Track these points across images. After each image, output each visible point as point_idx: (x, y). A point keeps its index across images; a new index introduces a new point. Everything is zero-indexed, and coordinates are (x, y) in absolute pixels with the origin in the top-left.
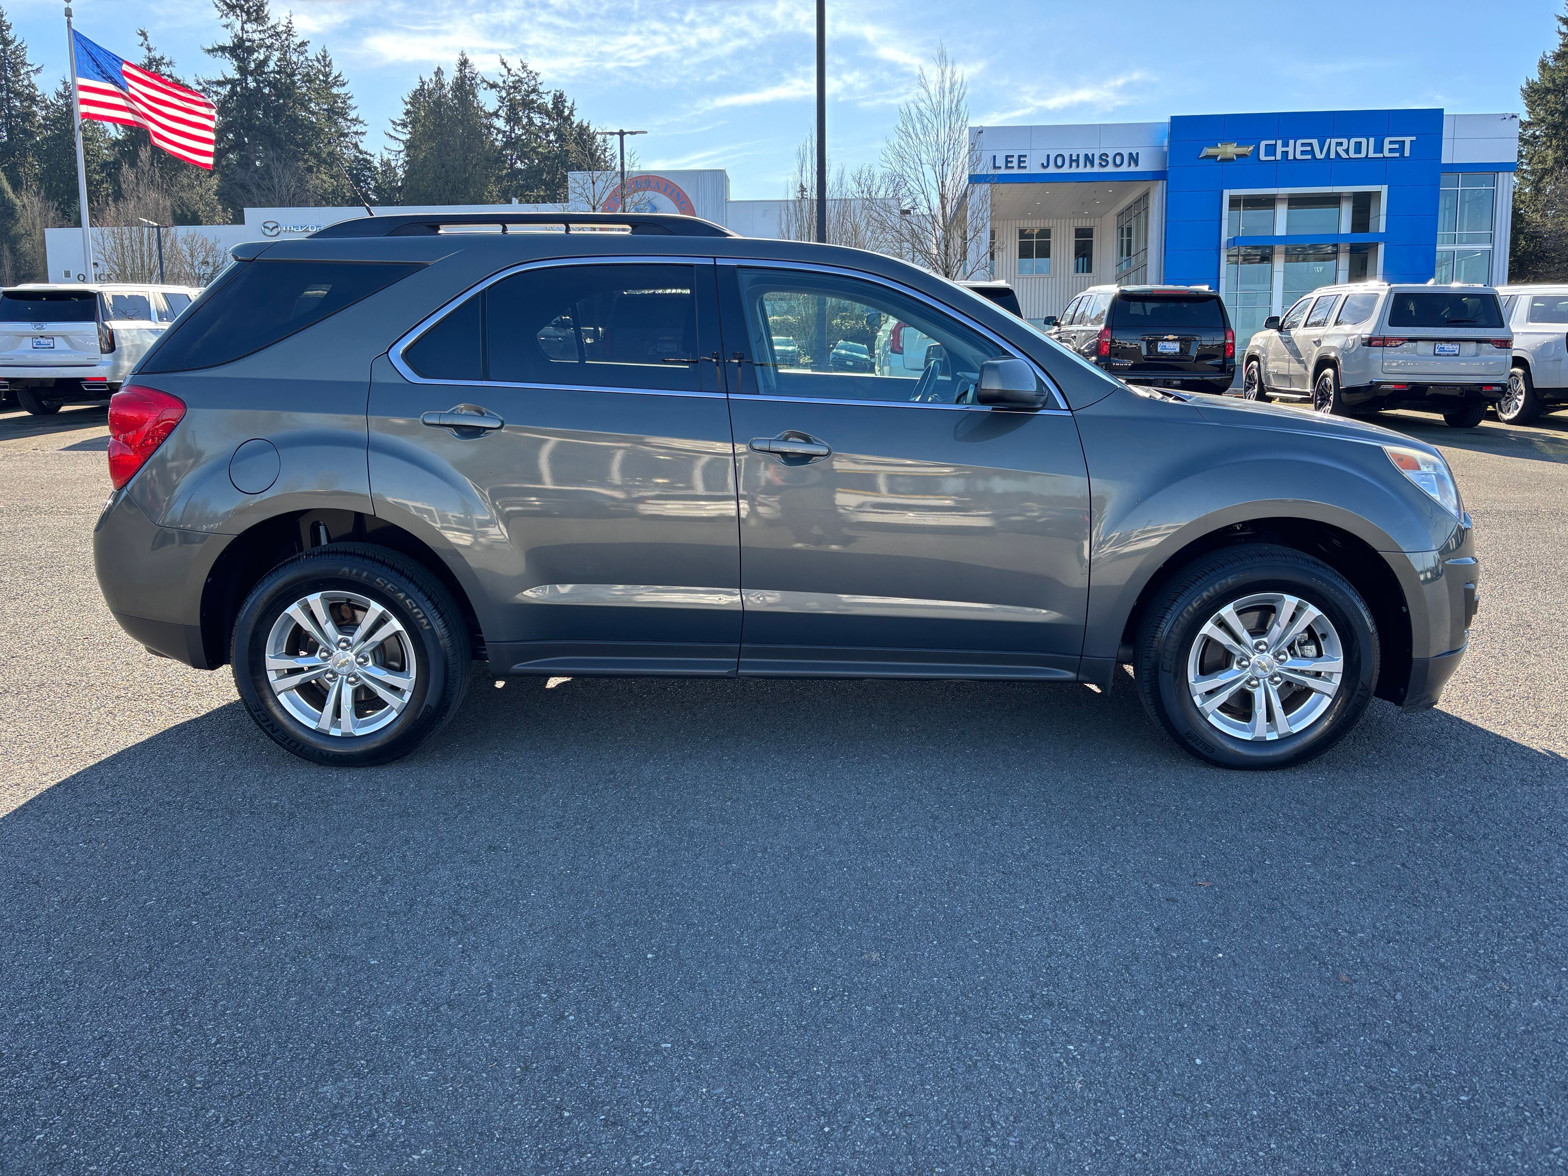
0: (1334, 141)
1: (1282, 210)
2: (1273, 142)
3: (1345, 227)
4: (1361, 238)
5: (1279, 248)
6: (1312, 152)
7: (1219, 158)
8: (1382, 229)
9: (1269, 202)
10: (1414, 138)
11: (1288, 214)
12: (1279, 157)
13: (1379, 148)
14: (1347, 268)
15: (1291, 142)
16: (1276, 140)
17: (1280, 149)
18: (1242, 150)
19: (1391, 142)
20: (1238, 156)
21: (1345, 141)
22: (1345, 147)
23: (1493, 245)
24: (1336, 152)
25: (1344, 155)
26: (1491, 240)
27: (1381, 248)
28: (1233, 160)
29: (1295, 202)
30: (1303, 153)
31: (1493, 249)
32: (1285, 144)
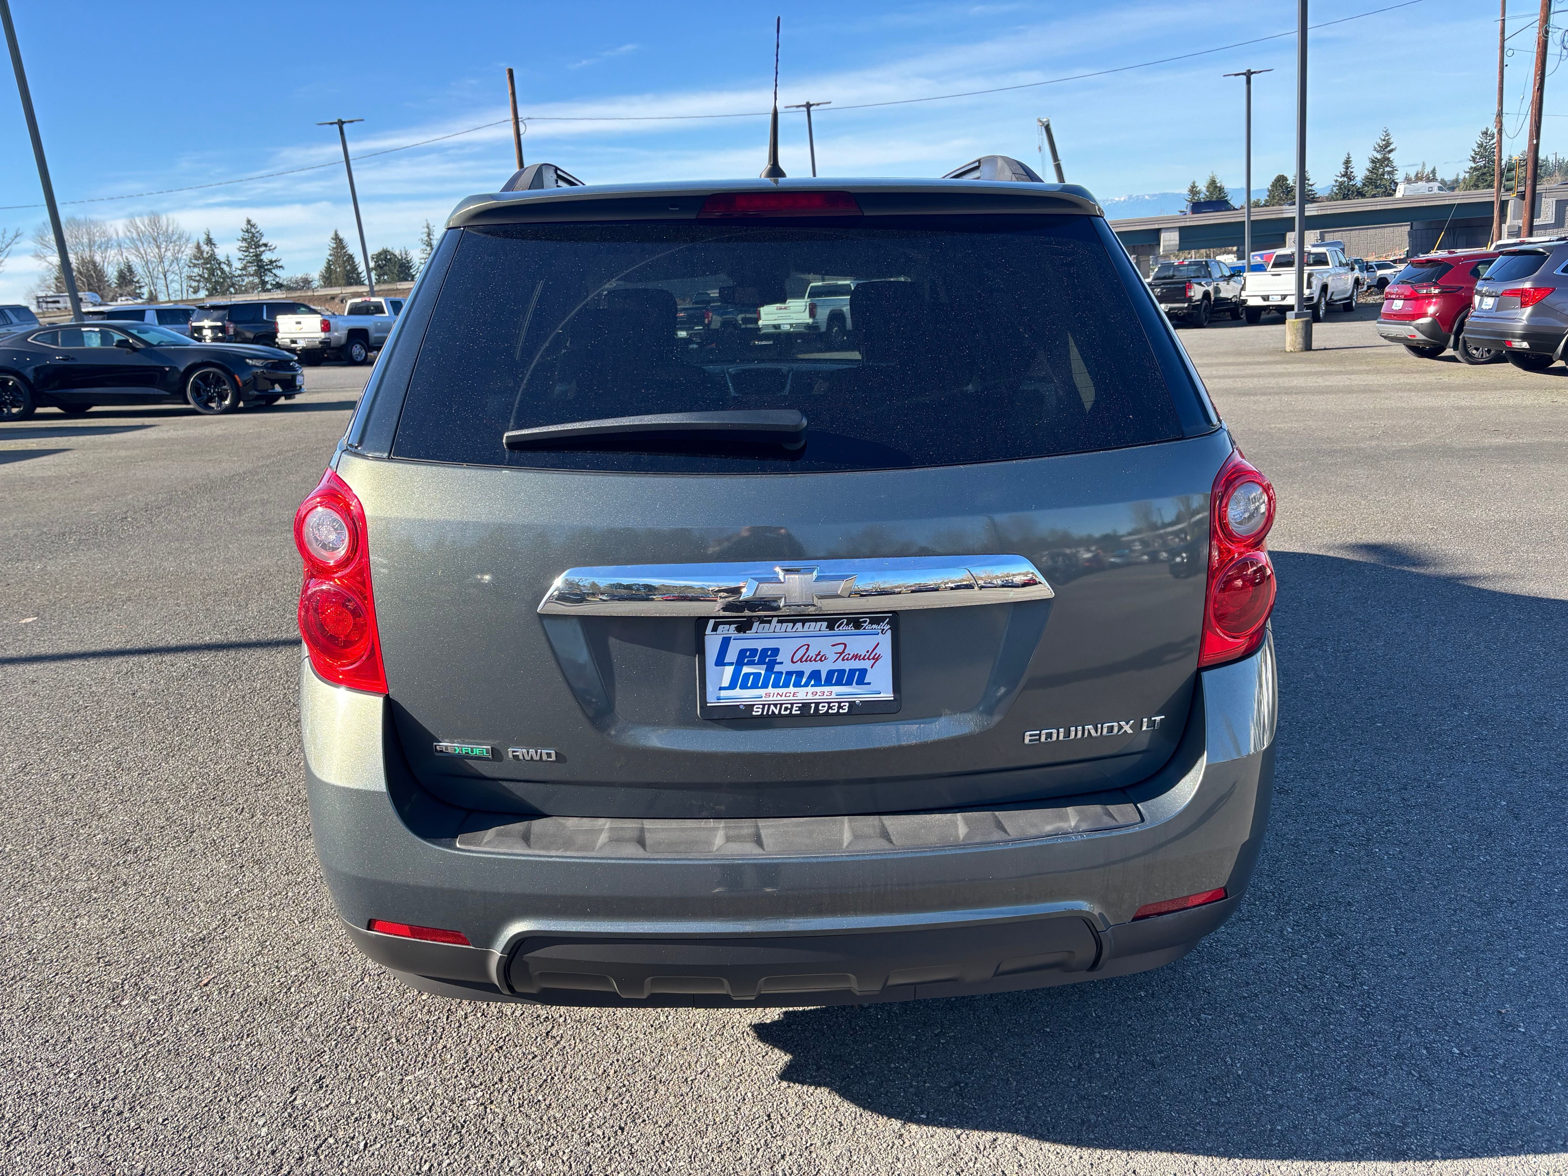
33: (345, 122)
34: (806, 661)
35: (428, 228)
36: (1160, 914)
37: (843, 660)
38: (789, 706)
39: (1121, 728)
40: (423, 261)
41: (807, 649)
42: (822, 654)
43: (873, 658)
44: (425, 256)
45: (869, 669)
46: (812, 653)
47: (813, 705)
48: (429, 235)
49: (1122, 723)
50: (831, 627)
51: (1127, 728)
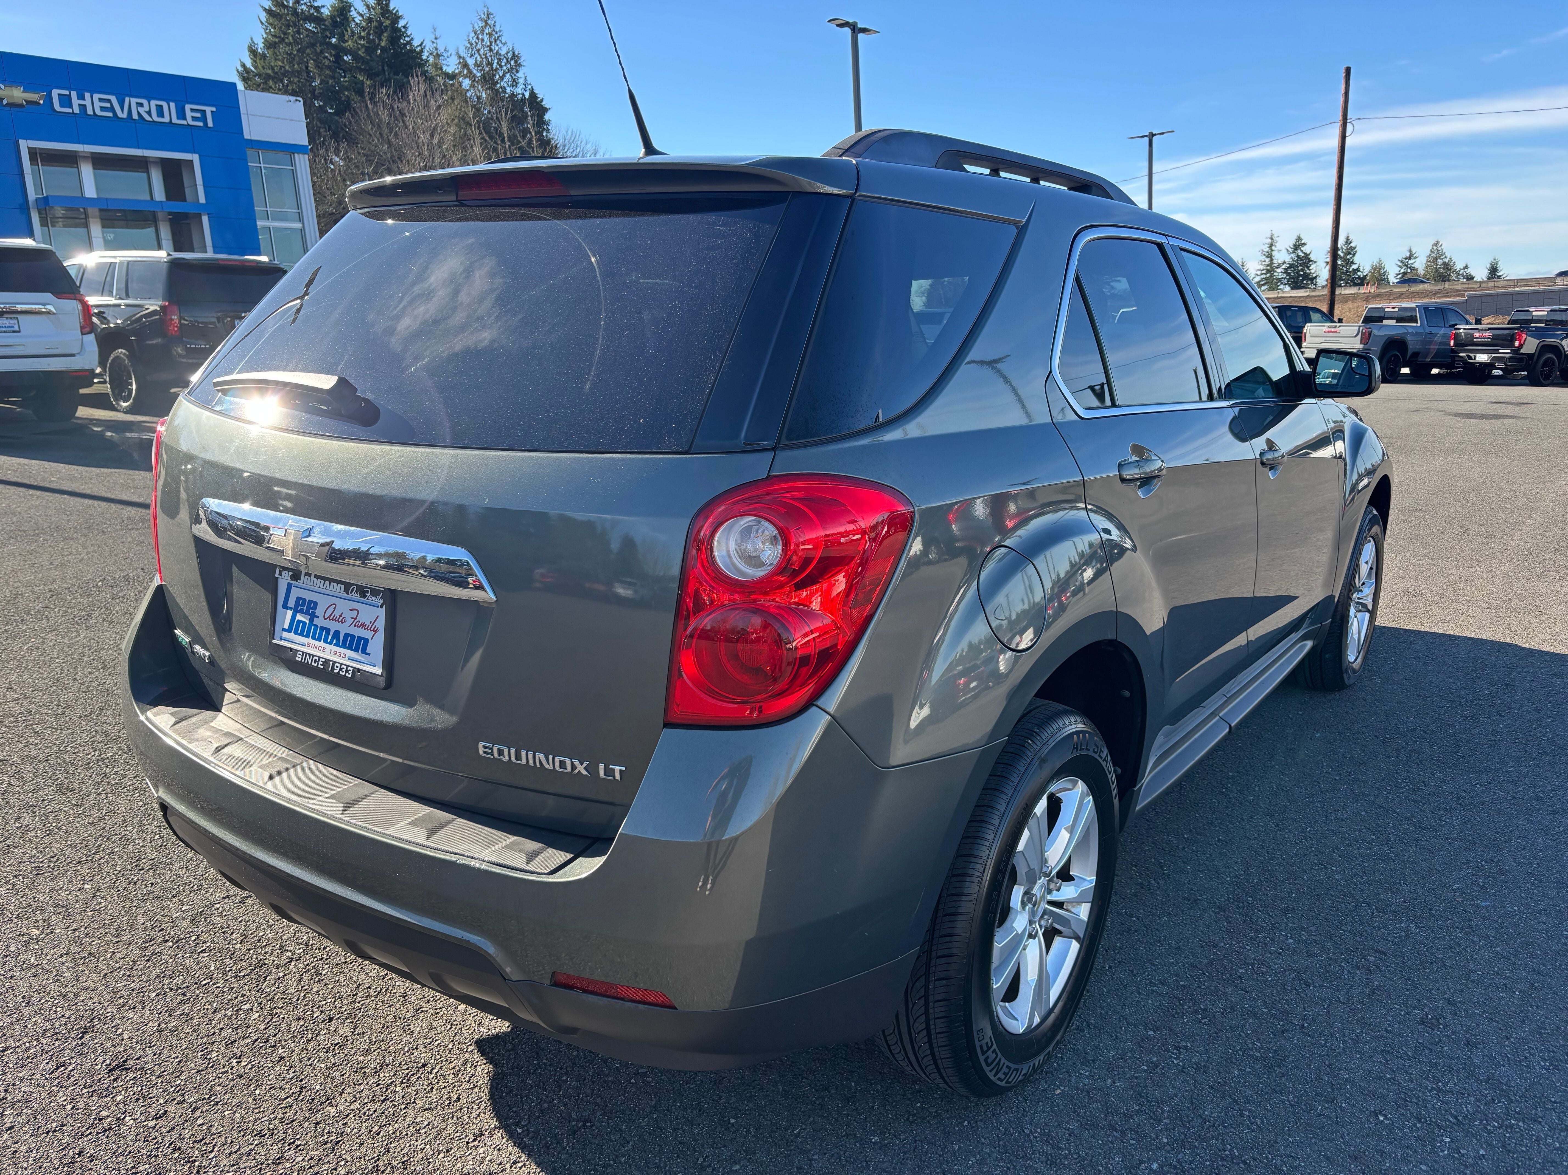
0: (134, 101)
1: (87, 171)
2: (66, 92)
3: (159, 194)
4: (178, 207)
5: (93, 211)
6: (112, 109)
7: (5, 102)
8: (202, 200)
9: (70, 160)
10: (214, 109)
11: (95, 175)
12: (76, 110)
13: (182, 115)
14: (170, 237)
15: (87, 95)
16: (70, 89)
17: (76, 102)
18: (32, 96)
19: (192, 110)
20: (28, 102)
21: (145, 102)
22: (146, 108)
23: (303, 224)
24: (139, 113)
25: (147, 118)
26: (300, 218)
27: (205, 219)
28: (21, 106)
29: (100, 162)
30: (103, 109)
31: (304, 227)
32: (81, 97)
33: (1155, 135)
34: (332, 620)
35: (1272, 239)
36: (585, 991)
37: (355, 626)
38: (317, 658)
39: (573, 767)
40: (1259, 273)
41: (335, 608)
42: (343, 616)
43: (373, 630)
44: (1262, 267)
45: (370, 639)
46: (337, 614)
47: (331, 663)
48: (1271, 245)
49: (576, 762)
50: (346, 591)
51: (581, 768)
